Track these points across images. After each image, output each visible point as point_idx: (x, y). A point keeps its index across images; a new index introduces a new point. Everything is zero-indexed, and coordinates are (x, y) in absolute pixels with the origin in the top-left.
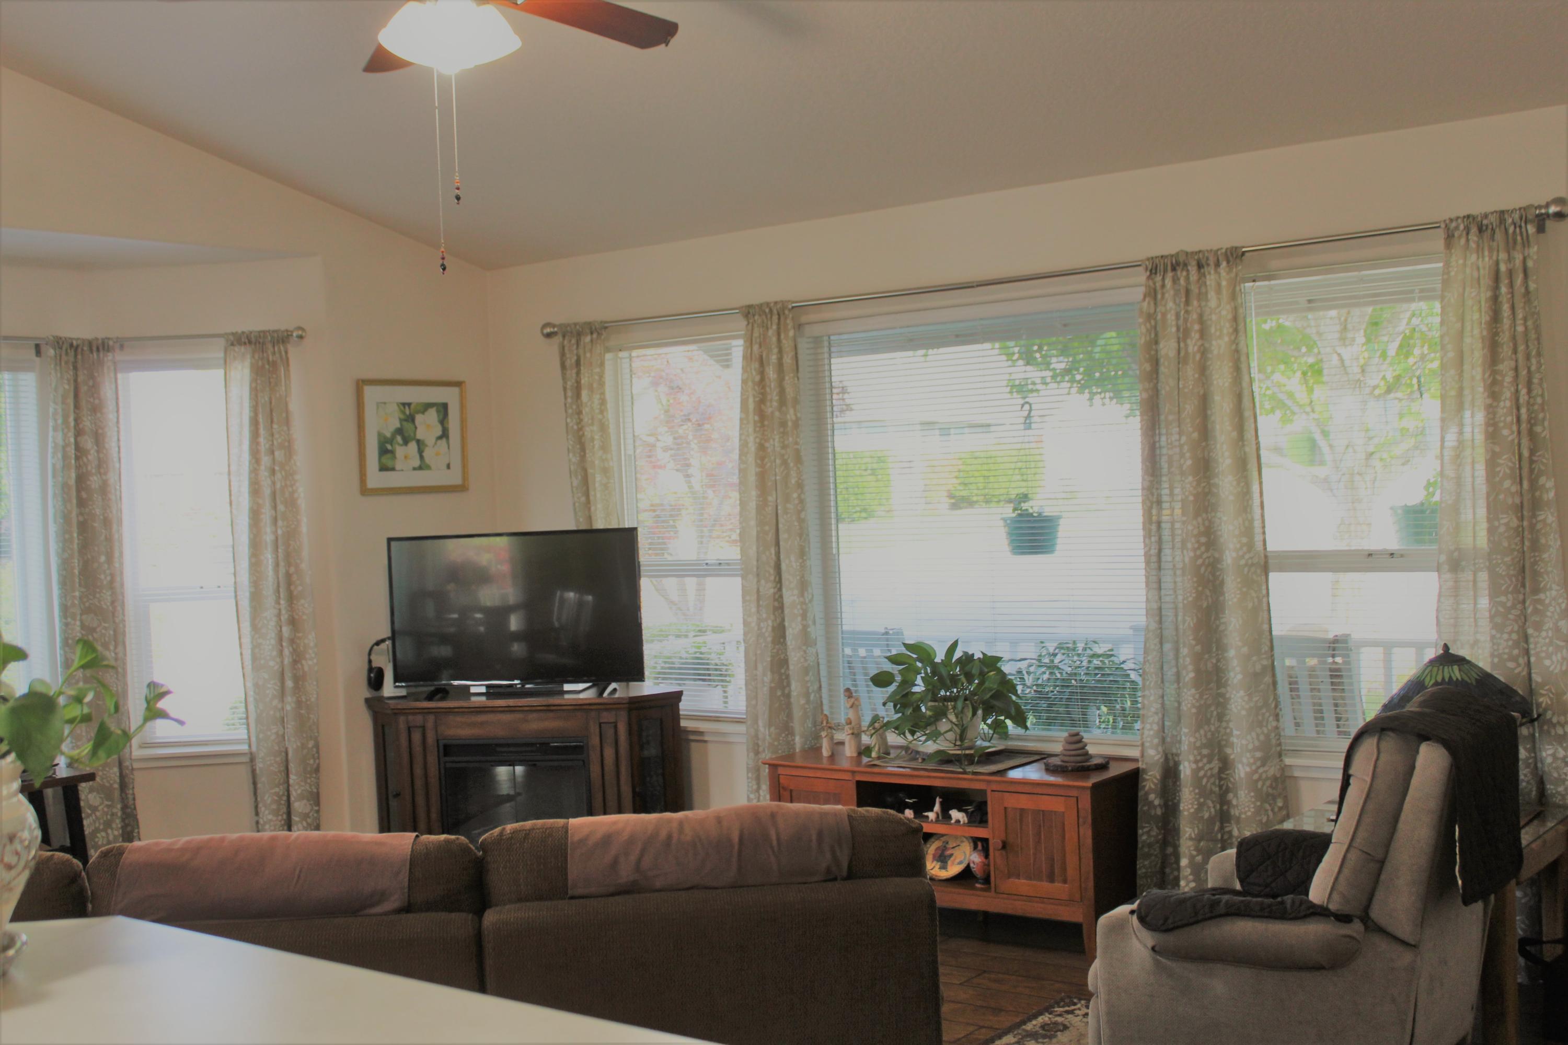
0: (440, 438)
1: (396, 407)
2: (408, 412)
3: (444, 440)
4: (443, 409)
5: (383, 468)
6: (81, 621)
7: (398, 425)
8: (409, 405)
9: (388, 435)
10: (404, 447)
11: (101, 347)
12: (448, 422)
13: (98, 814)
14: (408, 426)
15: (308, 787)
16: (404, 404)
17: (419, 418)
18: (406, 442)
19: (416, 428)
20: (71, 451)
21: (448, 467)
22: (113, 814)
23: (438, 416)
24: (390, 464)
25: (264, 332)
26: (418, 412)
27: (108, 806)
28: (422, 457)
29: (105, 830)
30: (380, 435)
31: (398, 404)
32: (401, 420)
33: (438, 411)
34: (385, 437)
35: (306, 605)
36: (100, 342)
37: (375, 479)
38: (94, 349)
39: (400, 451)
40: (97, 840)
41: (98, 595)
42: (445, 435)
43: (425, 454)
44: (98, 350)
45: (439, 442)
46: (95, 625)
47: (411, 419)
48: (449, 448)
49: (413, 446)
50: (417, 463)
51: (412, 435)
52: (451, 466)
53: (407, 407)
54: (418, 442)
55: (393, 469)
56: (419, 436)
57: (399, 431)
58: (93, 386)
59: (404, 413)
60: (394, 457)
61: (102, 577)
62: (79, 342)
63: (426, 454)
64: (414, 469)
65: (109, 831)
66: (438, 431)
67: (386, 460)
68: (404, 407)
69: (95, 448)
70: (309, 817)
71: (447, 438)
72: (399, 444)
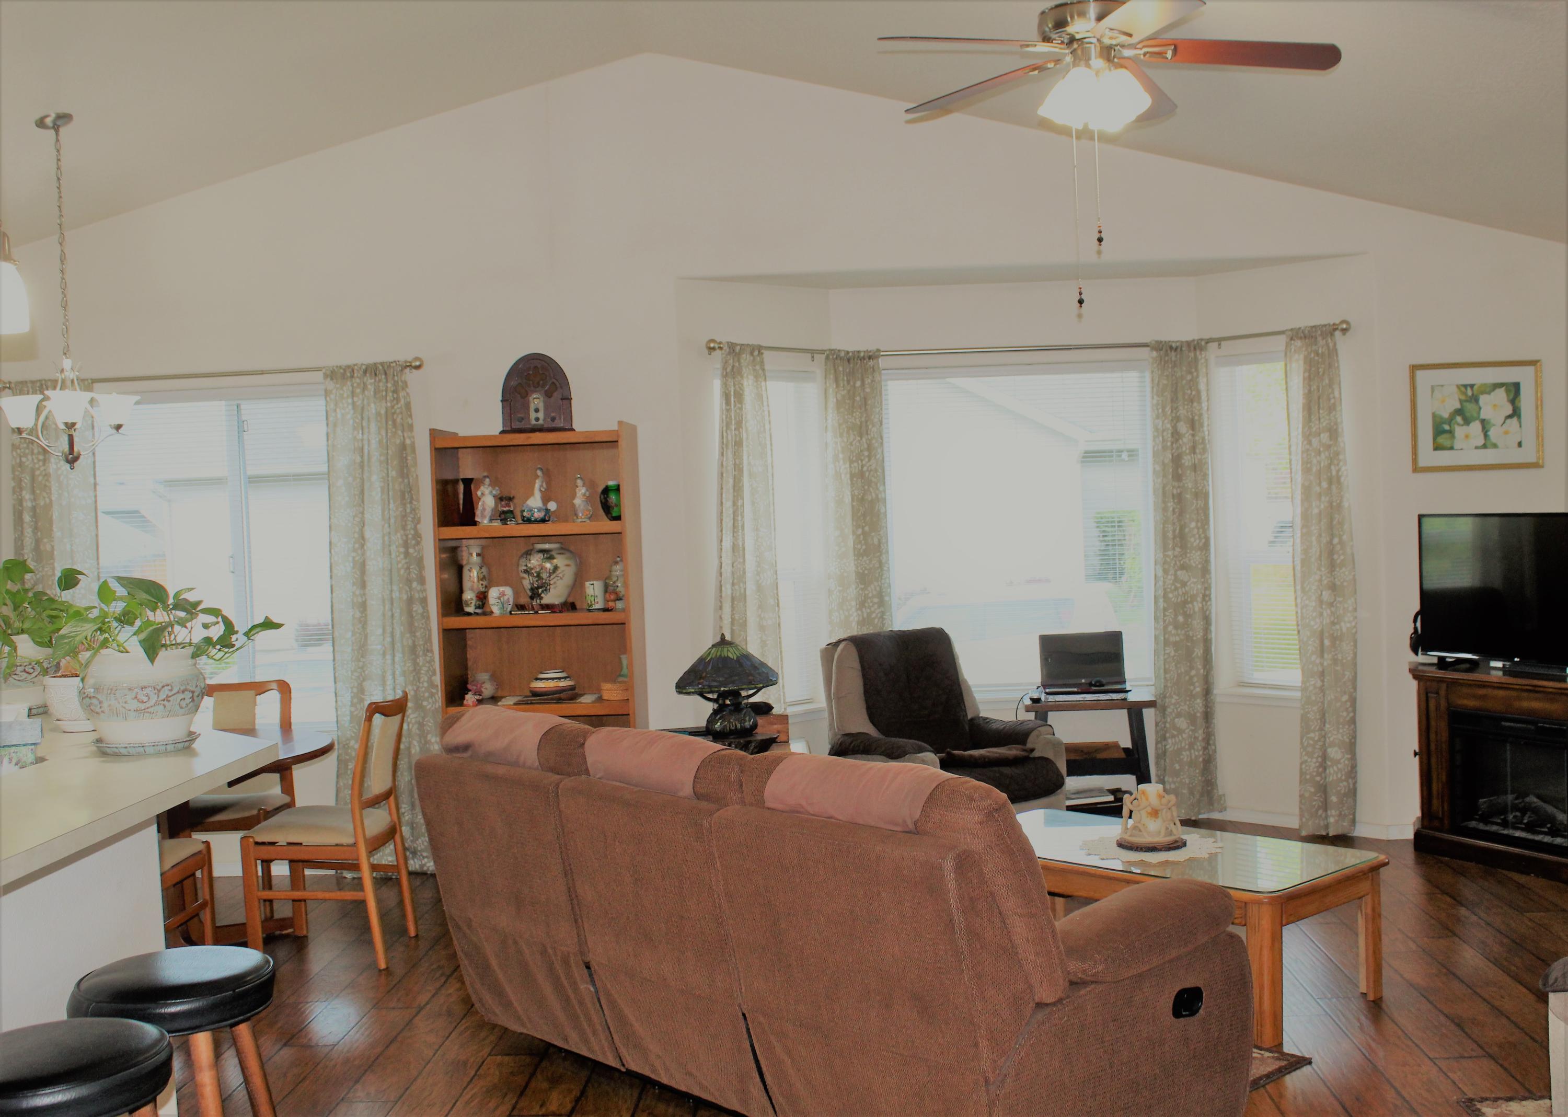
0: (1510, 417)
1: (1455, 389)
2: (1469, 392)
3: (1515, 419)
4: (1514, 390)
5: (1437, 448)
6: (1175, 575)
7: (1458, 406)
8: (1472, 386)
9: (1446, 415)
10: (1465, 427)
11: (1197, 346)
12: (1520, 401)
13: (1184, 736)
14: (1470, 407)
15: (1340, 736)
16: (1465, 386)
17: (1483, 399)
18: (1467, 421)
19: (1480, 408)
20: (1168, 435)
21: (1520, 444)
22: (1196, 738)
23: (1508, 395)
24: (1447, 443)
25: (1314, 327)
26: (1483, 393)
27: (1192, 731)
28: (1486, 436)
29: (1189, 749)
30: (1434, 416)
31: (1458, 386)
32: (1461, 401)
33: (1507, 391)
34: (1441, 418)
35: (1347, 573)
36: (1196, 342)
37: (1428, 457)
38: (1192, 348)
39: (1460, 431)
40: (1182, 757)
41: (1188, 555)
42: (1516, 413)
43: (1489, 433)
44: (1195, 349)
45: (1508, 421)
46: (1186, 580)
47: (1475, 399)
48: (1520, 426)
49: (1476, 426)
50: (1481, 441)
51: (1475, 415)
52: (1523, 444)
53: (1469, 389)
54: (1483, 422)
55: (1452, 448)
56: (1482, 416)
57: (1459, 412)
58: (1191, 380)
59: (1465, 394)
60: (1453, 437)
61: (1192, 540)
62: (1178, 344)
63: (1491, 433)
64: (1477, 448)
65: (1192, 751)
66: (1509, 410)
67: (1442, 440)
68: (1466, 389)
69: (1191, 432)
70: (1340, 764)
71: (1519, 417)
72: (1458, 424)
